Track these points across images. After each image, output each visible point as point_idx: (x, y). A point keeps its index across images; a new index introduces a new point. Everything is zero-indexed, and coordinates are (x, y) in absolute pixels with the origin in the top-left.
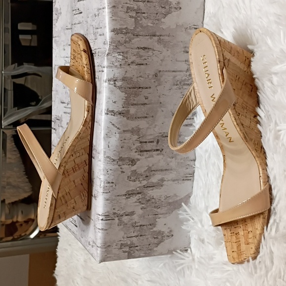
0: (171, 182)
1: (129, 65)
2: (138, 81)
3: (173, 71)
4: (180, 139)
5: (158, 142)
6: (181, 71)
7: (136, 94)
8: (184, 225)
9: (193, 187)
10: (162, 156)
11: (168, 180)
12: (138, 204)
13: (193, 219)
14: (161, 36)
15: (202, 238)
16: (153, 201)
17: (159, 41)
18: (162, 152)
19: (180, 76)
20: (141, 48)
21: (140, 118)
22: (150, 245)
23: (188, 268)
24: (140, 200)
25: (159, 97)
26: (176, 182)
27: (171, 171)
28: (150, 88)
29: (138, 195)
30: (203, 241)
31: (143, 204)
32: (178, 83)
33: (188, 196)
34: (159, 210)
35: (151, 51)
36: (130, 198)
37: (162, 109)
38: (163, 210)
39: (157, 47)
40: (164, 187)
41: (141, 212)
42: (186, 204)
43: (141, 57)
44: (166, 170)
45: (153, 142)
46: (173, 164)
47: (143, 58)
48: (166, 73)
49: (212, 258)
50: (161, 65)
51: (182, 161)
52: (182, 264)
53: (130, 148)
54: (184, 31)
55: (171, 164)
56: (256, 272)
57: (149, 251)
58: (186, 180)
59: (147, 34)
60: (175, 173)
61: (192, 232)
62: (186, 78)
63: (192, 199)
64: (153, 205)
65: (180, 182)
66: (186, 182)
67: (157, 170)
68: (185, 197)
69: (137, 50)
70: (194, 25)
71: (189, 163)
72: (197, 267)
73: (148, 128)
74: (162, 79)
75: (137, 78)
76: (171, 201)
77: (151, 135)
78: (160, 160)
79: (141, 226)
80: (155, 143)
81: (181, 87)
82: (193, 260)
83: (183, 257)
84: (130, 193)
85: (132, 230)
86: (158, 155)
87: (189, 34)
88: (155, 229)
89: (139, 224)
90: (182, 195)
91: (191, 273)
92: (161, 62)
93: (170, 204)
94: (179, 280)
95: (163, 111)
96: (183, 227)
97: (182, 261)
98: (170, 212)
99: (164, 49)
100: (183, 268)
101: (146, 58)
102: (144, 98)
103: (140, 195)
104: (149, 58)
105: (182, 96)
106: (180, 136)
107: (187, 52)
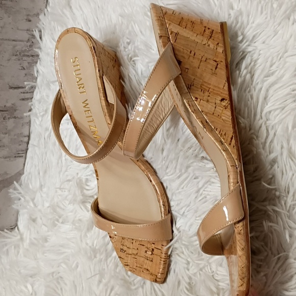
0: (3, 159)
3: (14, 40)
4: (15, 113)
6: (21, 41)
8: (15, 203)
9: (24, 164)
15: (33, 217)
19: (20, 46)
23: (15, 247)
26: (8, 159)
27: (4, 148)
32: (18, 53)
33: (21, 173)
42: (17, 182)
46: (6, 140)
48: (5, 42)
49: (46, 240)
50: (0, 32)
51: (16, 137)
55: (4, 140)
56: (95, 257)
58: (18, 157)
60: (8, 149)
62: (26, 48)
63: (23, 177)
65: (11, 159)
66: (18, 159)
68: (16, 174)
71: (22, 139)
74: (1, 48)
81: (20, 58)
82: (22, 239)
83: (9, 236)
90: (13, 172)
91: (18, 252)
92: (1, 29)
96: (14, 206)
97: (9, 240)
99: (5, 15)
105: (20, 68)
106: (15, 110)
107: (30, 21)
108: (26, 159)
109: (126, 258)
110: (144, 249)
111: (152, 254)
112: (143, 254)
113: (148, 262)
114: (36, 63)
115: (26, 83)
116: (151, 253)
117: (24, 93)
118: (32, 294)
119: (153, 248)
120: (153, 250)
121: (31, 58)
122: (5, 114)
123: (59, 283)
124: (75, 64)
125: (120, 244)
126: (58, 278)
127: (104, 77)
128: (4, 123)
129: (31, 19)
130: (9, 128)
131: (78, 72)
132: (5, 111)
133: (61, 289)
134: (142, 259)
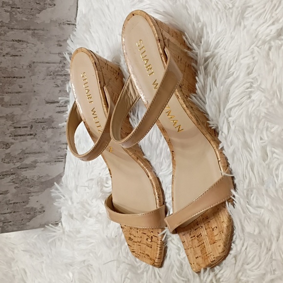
0: (44, 164)
1: (4, 56)
2: (12, 71)
3: (47, 63)
4: (53, 124)
5: (31, 127)
6: (54, 63)
7: (10, 83)
8: (56, 201)
9: (64, 168)
10: (35, 140)
11: (41, 162)
12: (12, 183)
13: (64, 196)
14: (35, 29)
15: (71, 213)
16: (26, 180)
17: (33, 35)
18: (36, 137)
19: (53, 68)
20: (16, 41)
21: (15, 105)
22: (22, 220)
23: (59, 240)
24: (14, 180)
25: (33, 86)
26: (49, 163)
27: (44, 154)
28: (24, 77)
29: (12, 176)
30: (72, 216)
31: (16, 183)
32: (52, 73)
33: (60, 176)
34: (32, 189)
35: (25, 44)
36: (4, 178)
37: (36, 97)
38: (36, 189)
39: (31, 40)
40: (37, 168)
41: (14, 191)
42: (58, 183)
43: (15, 48)
44: (39, 153)
45: (27, 127)
46: (46, 147)
47: (18, 50)
48: (39, 64)
49: (79, 232)
50: (35, 57)
51: (54, 144)
52: (54, 236)
53: (4, 133)
54: (58, 26)
55: (44, 147)
56: (113, 245)
57: (22, 226)
58: (58, 161)
59: (22, 28)
60: (48, 155)
61: (63, 208)
62: (59, 69)
63: (63, 179)
64: (27, 185)
65: (52, 163)
66: (58, 164)
67: (30, 153)
68: (57, 176)
69: (12, 42)
70: (67, 21)
71: (61, 146)
72: (66, 239)
73: (22, 114)
74: (36, 70)
75: (12, 68)
76: (43, 180)
77: (25, 121)
78: (33, 144)
79: (14, 203)
80: (29, 128)
82: (64, 232)
83: (54, 230)
84: (4, 174)
85: (6, 207)
86: (32, 139)
87: (63, 29)
88: (28, 206)
89: (12, 202)
90: (54, 175)
91: (61, 244)
92: (35, 54)
93: (42, 183)
94: (51, 250)
95: (36, 99)
96: (55, 204)
97: (54, 234)
98: (42, 190)
99: (38, 42)
100: (55, 240)
101: (20, 50)
102: (18, 87)
103: (14, 176)
104: (23, 50)
105: (55, 86)
106: (53, 122)
107: (61, 46)
108: (65, 163)
109: (133, 246)
110: (145, 237)
111: (152, 241)
112: (145, 241)
113: (149, 248)
114: (69, 81)
115: (60, 98)
116: (150, 240)
117: (59, 107)
118: (72, 281)
119: (152, 235)
120: (152, 237)
121: (64, 77)
122: (43, 125)
123: (89, 270)
124: (84, 78)
125: (128, 233)
126: (88, 265)
127: (105, 88)
128: (43, 132)
129: (62, 44)
130: (48, 137)
131: (86, 85)
132: (43, 122)
133: (92, 275)
134: (145, 246)
